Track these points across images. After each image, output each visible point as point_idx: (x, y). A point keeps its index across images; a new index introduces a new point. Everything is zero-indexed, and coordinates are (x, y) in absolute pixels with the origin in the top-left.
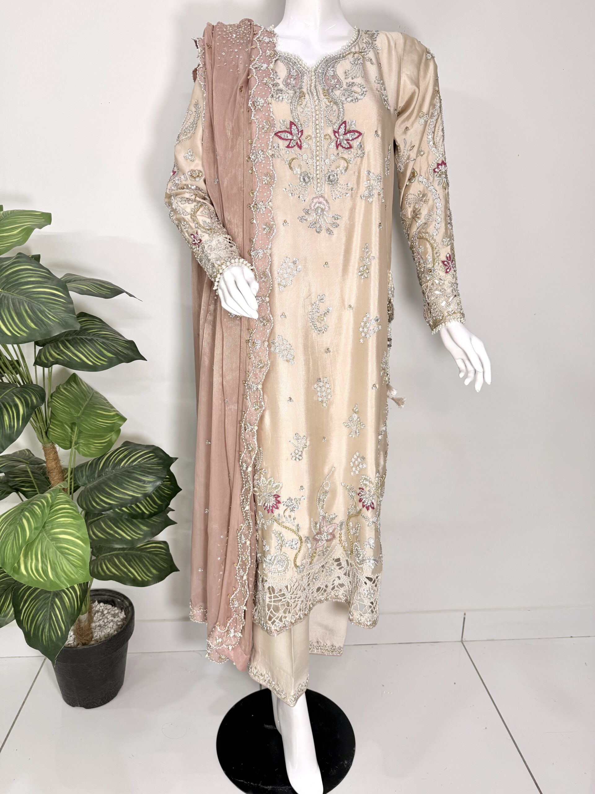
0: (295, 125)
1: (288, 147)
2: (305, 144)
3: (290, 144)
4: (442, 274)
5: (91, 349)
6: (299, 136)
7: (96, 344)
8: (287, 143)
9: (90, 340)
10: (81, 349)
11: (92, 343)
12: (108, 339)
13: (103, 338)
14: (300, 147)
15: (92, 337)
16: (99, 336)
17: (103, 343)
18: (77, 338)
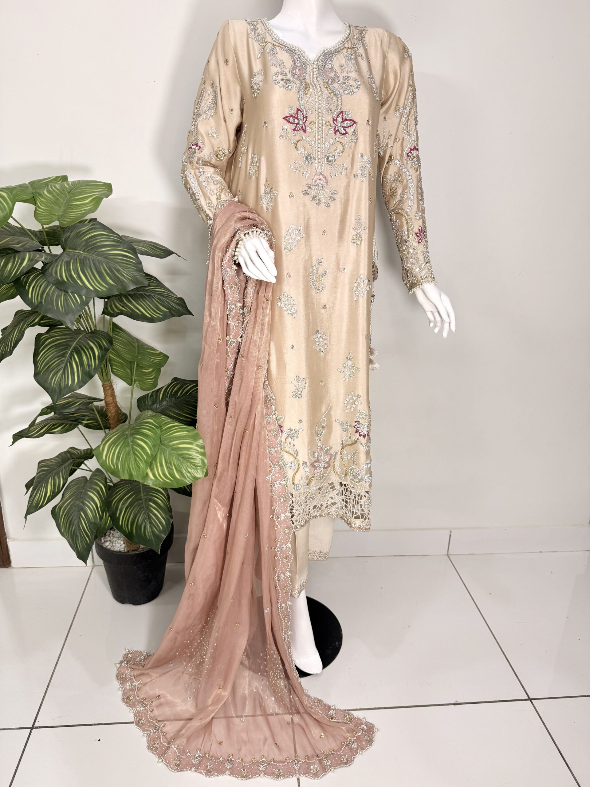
0: (301, 112)
1: (294, 130)
2: (309, 128)
3: (296, 127)
4: (416, 244)
5: (149, 303)
6: (304, 121)
7: (153, 300)
8: (293, 126)
9: (149, 296)
10: (141, 303)
11: (150, 298)
12: (163, 296)
13: (159, 294)
14: (305, 131)
15: (150, 294)
16: (155, 292)
17: (159, 299)
18: (138, 294)
